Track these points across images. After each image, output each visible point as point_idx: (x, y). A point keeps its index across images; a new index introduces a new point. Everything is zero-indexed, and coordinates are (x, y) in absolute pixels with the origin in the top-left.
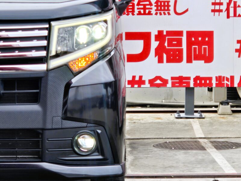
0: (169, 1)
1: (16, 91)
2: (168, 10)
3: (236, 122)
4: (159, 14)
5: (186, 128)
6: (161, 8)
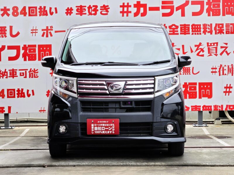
0: (190, 68)
1: (141, 106)
2: (189, 72)
3: (225, 128)
4: (185, 74)
5: (200, 131)
6: (186, 71)
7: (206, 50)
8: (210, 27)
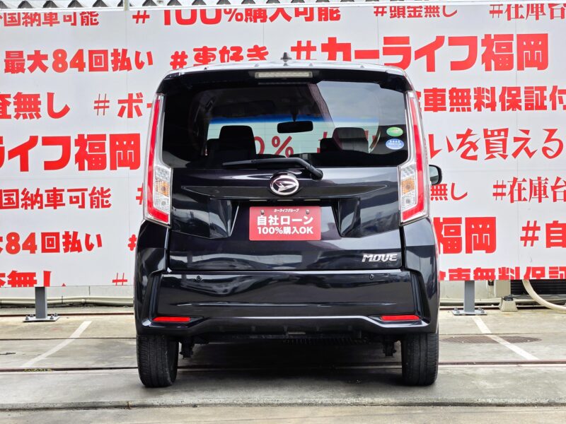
0: (446, 185)
2: (445, 194)
3: (524, 318)
4: (434, 199)
5: (469, 325)
6: (437, 192)
7: (481, 145)
8: (490, 96)
